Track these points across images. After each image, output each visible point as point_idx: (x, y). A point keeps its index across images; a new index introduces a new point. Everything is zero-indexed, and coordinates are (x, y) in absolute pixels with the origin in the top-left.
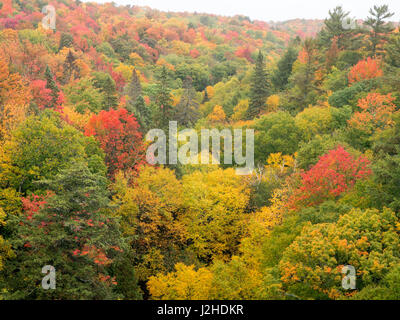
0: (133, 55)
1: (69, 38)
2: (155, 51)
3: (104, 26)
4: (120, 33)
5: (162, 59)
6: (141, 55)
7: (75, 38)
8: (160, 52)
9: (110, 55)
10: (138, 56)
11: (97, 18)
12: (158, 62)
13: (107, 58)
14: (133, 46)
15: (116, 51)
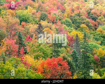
0: (83, 25)
1: (45, 15)
2: (96, 23)
3: (68, 8)
4: (76, 12)
5: (100, 28)
6: (87, 25)
7: (49, 15)
8: (99, 24)
9: (69, 25)
10: (85, 26)
11: (65, 3)
12: (98, 30)
13: (67, 27)
14: (83, 20)
15: (73, 23)
